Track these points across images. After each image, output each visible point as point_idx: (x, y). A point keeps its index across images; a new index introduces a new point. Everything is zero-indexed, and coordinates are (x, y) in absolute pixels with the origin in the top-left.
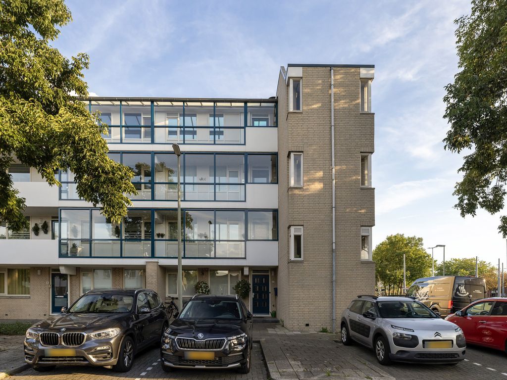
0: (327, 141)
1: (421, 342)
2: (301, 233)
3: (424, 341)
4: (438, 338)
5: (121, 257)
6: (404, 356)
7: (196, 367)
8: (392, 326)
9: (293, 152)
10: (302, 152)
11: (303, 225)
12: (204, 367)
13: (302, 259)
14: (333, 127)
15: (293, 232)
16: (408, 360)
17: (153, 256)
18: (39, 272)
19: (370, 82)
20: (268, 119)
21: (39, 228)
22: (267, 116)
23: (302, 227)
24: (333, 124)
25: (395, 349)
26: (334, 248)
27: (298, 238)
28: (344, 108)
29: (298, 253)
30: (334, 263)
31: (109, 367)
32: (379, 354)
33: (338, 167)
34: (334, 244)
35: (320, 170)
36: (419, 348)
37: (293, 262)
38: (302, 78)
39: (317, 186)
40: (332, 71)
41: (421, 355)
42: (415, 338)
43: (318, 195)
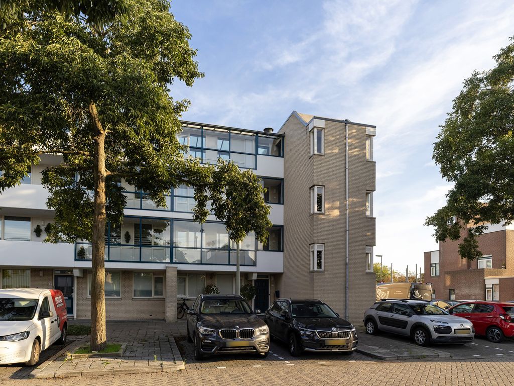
0: (343, 180)
1: (453, 331)
2: (322, 249)
3: (455, 330)
4: (463, 327)
5: (140, 262)
6: (443, 340)
7: (332, 350)
8: (431, 320)
9: (317, 185)
10: (324, 186)
11: (324, 243)
12: (338, 350)
13: (322, 269)
14: (347, 170)
15: (316, 248)
16: (445, 342)
17: (172, 262)
18: (41, 274)
19: (372, 137)
20: (269, 147)
21: (41, 230)
22: (268, 144)
23: (323, 245)
24: (347, 167)
25: (435, 335)
26: (347, 262)
27: (319, 253)
28: (355, 156)
29: (319, 265)
30: (347, 274)
31: (263, 354)
32: (418, 340)
33: (351, 200)
34: (347, 259)
35: (338, 200)
36: (452, 334)
37: (317, 272)
38: (324, 128)
39: (336, 213)
40: (347, 127)
41: (453, 338)
42: (449, 328)
43: (335, 220)
